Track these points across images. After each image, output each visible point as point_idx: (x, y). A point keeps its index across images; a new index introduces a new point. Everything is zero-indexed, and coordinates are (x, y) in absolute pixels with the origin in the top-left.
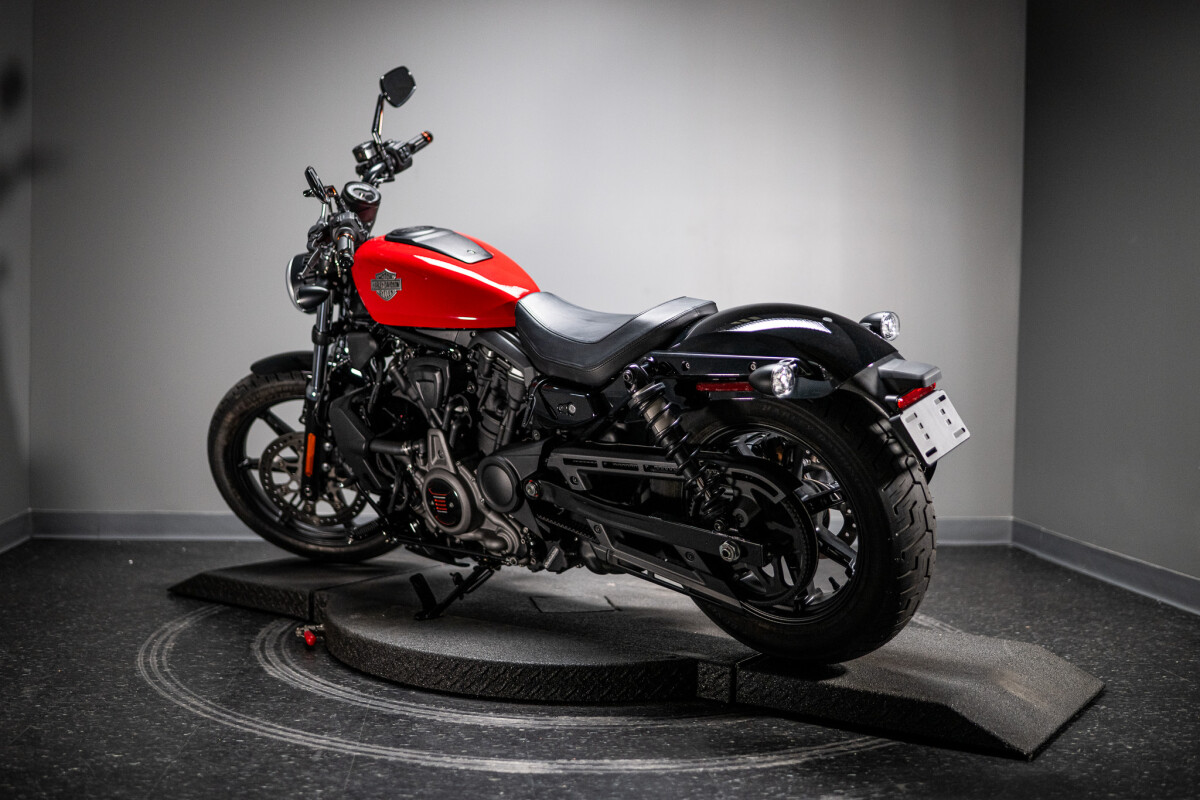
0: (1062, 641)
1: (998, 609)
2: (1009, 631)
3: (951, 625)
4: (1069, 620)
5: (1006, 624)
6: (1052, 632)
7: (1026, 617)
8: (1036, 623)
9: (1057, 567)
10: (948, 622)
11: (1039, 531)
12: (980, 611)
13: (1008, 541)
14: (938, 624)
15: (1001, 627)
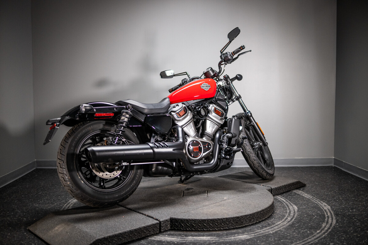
0: (352, 204)
1: (331, 191)
2: (335, 200)
3: (316, 198)
4: (354, 195)
5: (333, 197)
6: (349, 200)
7: (340, 194)
8: (343, 196)
9: (349, 174)
10: (315, 197)
11: (342, 162)
12: (325, 192)
13: (333, 165)
14: (311, 198)
15: (332, 198)
